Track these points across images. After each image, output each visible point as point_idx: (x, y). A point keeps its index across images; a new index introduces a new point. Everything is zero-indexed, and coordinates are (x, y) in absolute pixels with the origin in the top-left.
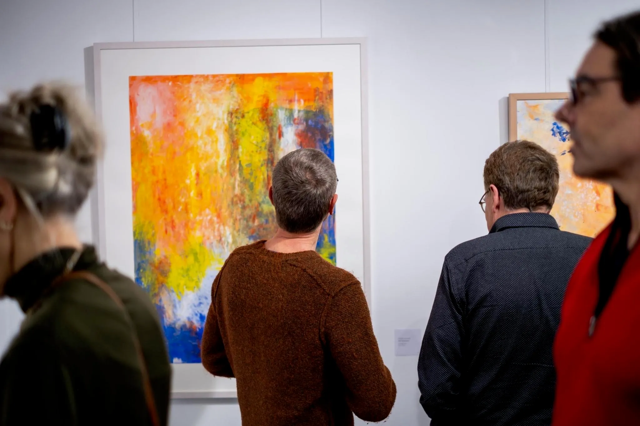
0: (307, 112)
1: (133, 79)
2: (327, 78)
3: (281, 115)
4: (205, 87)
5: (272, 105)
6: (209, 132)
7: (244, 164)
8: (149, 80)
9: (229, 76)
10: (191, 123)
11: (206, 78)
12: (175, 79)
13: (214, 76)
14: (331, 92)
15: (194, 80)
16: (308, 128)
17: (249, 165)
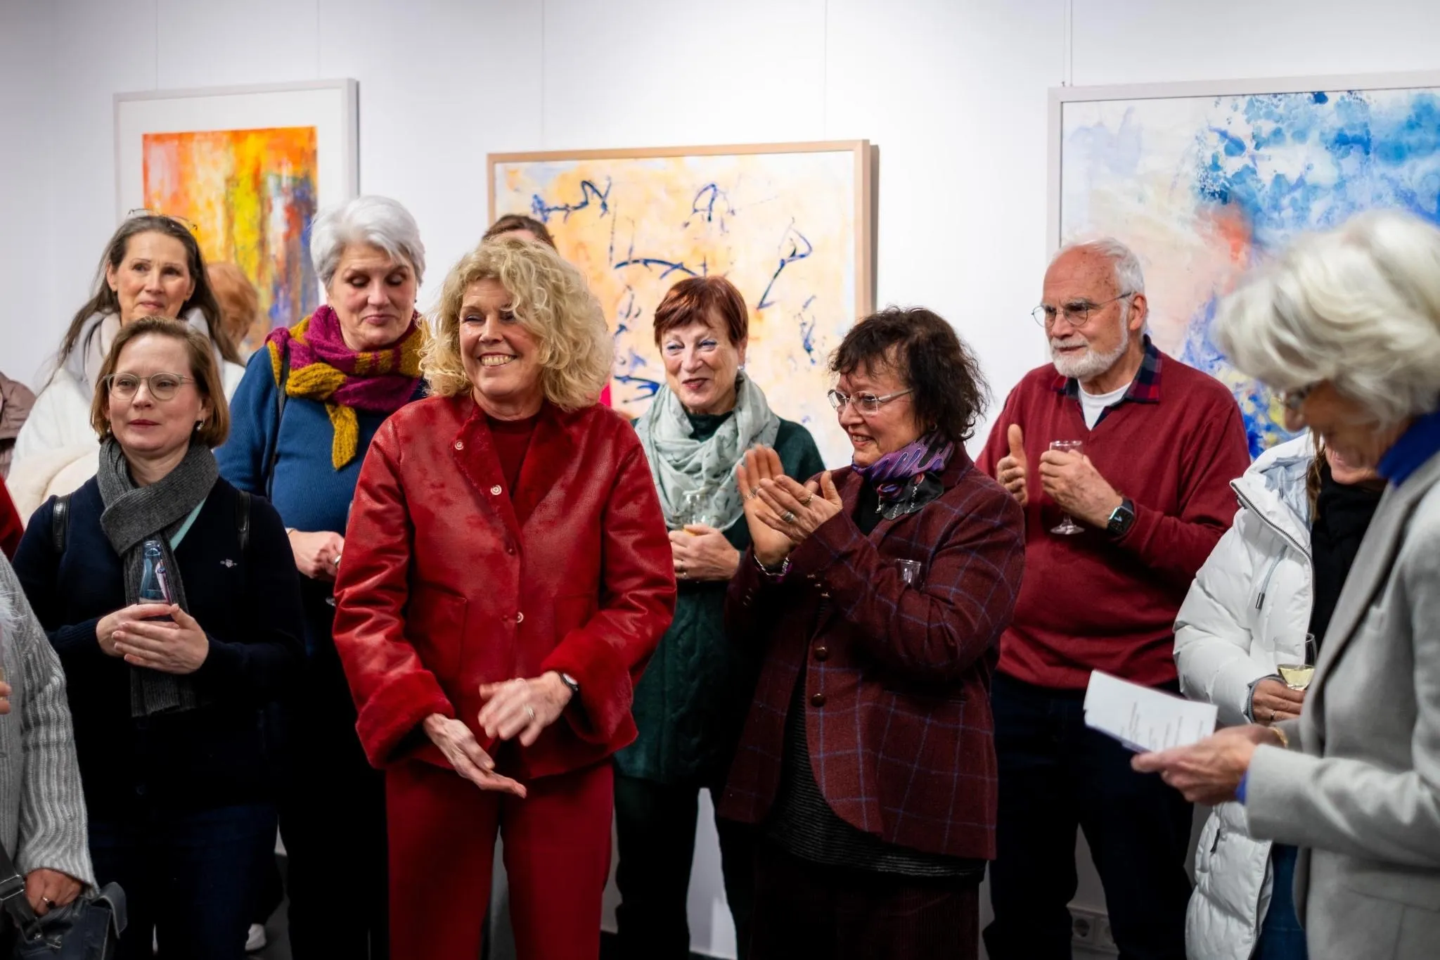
0: (295, 179)
1: (145, 137)
2: (311, 133)
3: (271, 183)
4: (207, 146)
5: (263, 170)
6: (209, 204)
7: (239, 247)
8: (160, 138)
9: (225, 132)
10: (193, 194)
11: (205, 134)
12: (180, 137)
13: (213, 133)
14: (314, 153)
15: (197, 138)
16: (296, 199)
17: (243, 248)
